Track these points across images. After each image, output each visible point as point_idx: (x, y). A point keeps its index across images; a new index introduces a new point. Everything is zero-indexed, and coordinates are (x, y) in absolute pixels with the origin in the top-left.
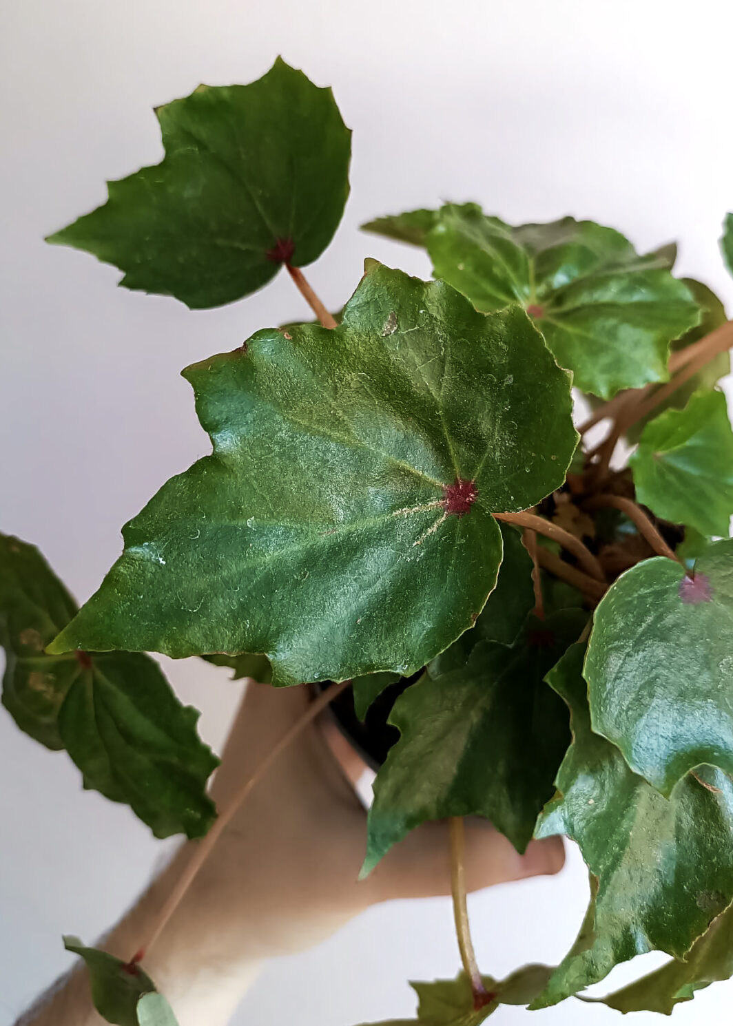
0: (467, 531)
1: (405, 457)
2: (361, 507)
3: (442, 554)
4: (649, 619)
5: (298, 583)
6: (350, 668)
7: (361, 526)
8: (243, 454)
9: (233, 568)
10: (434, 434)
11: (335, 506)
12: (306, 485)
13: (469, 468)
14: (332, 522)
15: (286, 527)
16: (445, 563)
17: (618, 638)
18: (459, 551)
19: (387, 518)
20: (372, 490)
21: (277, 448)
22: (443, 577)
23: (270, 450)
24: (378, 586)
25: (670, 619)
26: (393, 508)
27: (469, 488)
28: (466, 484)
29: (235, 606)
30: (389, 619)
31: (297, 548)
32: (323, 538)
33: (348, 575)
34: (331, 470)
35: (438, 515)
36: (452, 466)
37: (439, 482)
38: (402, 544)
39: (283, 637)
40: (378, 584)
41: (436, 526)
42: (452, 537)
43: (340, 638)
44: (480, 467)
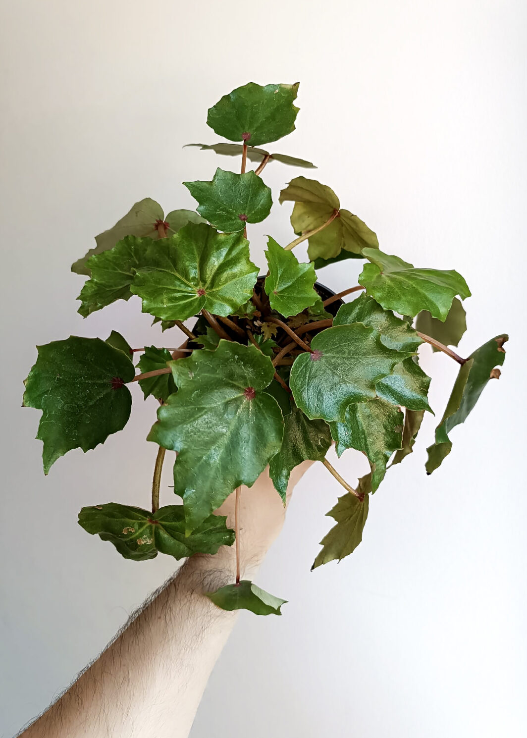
0: (261, 401)
1: (226, 398)
2: (227, 423)
3: (259, 412)
4: (308, 375)
5: (231, 459)
6: (264, 465)
7: (232, 427)
8: (186, 445)
9: (212, 473)
10: (227, 385)
11: (220, 430)
12: (209, 434)
13: (246, 384)
14: (224, 434)
15: (214, 449)
16: (263, 414)
17: (302, 387)
18: (263, 408)
19: (237, 418)
20: (225, 416)
21: (192, 434)
22: (265, 419)
23: (191, 436)
24: (251, 438)
25: (313, 370)
26: (235, 413)
27: (250, 390)
28: (249, 388)
29: (222, 481)
30: (262, 443)
31: (221, 451)
32: (225, 440)
33: (241, 444)
34: (211, 423)
35: (249, 403)
36: (240, 387)
37: (240, 395)
38: (247, 420)
39: (241, 476)
40: (251, 437)
41: (251, 407)
42: (258, 406)
43: (254, 460)
44: (249, 382)
